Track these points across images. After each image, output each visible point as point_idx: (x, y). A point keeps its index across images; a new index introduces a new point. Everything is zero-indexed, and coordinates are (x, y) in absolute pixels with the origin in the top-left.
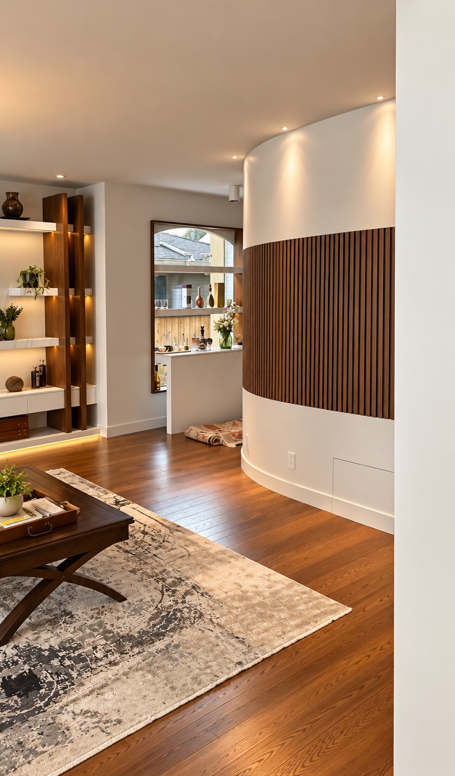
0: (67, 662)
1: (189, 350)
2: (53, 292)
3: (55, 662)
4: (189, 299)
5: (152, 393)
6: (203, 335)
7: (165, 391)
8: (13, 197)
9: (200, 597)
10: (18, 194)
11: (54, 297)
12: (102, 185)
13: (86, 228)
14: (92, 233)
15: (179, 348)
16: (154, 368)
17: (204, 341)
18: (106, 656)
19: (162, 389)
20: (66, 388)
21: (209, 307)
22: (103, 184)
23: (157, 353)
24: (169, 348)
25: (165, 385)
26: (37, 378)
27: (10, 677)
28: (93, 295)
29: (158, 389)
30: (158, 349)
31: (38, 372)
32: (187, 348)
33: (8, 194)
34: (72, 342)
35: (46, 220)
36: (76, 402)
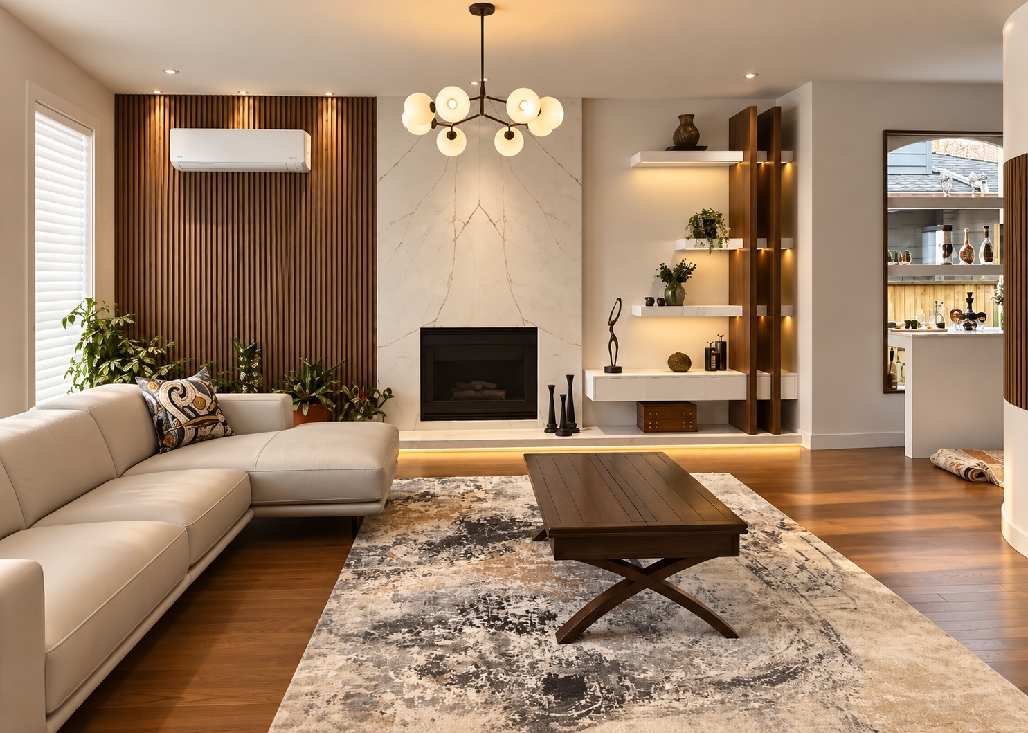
0: (627, 682)
1: (946, 328)
2: (737, 244)
3: (613, 678)
4: (948, 250)
5: (884, 393)
6: (970, 307)
7: (903, 392)
8: (687, 120)
9: (846, 664)
10: (692, 116)
11: (738, 251)
12: (808, 87)
13: (785, 154)
14: (794, 160)
15: (928, 326)
16: (887, 355)
17: (972, 316)
18: (677, 691)
19: (900, 388)
20: (749, 373)
21: (982, 261)
22: (809, 85)
23: (892, 331)
24: (913, 324)
25: (905, 382)
26: (713, 358)
27: (556, 676)
28: (794, 248)
29: (894, 387)
30: (893, 325)
31: (714, 349)
32: (941, 326)
33: (680, 117)
34: (762, 311)
35: (733, 147)
36: (764, 393)
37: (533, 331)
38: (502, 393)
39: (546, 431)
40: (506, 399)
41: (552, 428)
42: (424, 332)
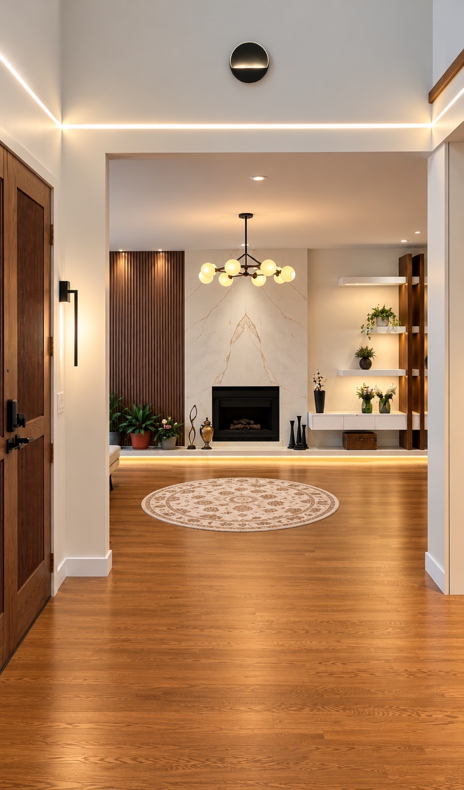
2: (402, 330)
11: (403, 334)
20: (407, 413)
34: (416, 372)
35: (401, 275)
36: (416, 426)
37: (277, 389)
38: (258, 426)
39: (288, 448)
40: (261, 430)
41: (292, 446)
42: (214, 389)
